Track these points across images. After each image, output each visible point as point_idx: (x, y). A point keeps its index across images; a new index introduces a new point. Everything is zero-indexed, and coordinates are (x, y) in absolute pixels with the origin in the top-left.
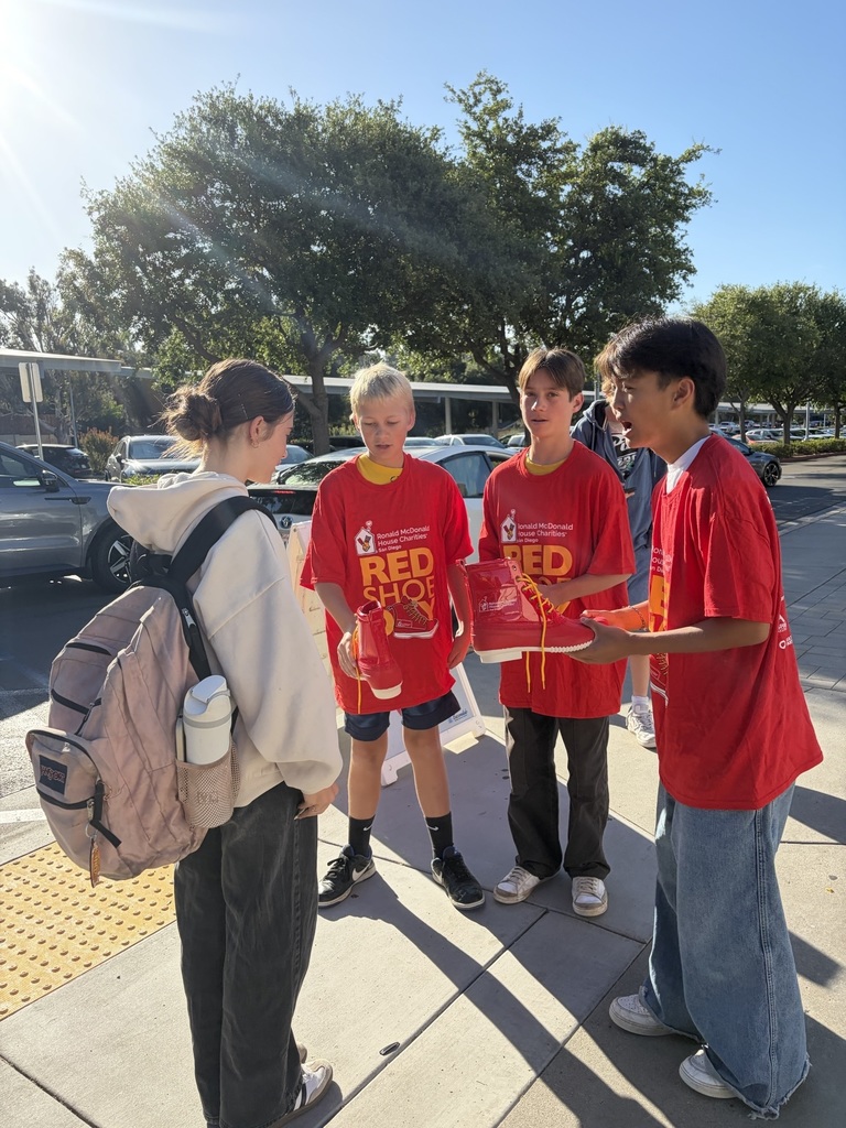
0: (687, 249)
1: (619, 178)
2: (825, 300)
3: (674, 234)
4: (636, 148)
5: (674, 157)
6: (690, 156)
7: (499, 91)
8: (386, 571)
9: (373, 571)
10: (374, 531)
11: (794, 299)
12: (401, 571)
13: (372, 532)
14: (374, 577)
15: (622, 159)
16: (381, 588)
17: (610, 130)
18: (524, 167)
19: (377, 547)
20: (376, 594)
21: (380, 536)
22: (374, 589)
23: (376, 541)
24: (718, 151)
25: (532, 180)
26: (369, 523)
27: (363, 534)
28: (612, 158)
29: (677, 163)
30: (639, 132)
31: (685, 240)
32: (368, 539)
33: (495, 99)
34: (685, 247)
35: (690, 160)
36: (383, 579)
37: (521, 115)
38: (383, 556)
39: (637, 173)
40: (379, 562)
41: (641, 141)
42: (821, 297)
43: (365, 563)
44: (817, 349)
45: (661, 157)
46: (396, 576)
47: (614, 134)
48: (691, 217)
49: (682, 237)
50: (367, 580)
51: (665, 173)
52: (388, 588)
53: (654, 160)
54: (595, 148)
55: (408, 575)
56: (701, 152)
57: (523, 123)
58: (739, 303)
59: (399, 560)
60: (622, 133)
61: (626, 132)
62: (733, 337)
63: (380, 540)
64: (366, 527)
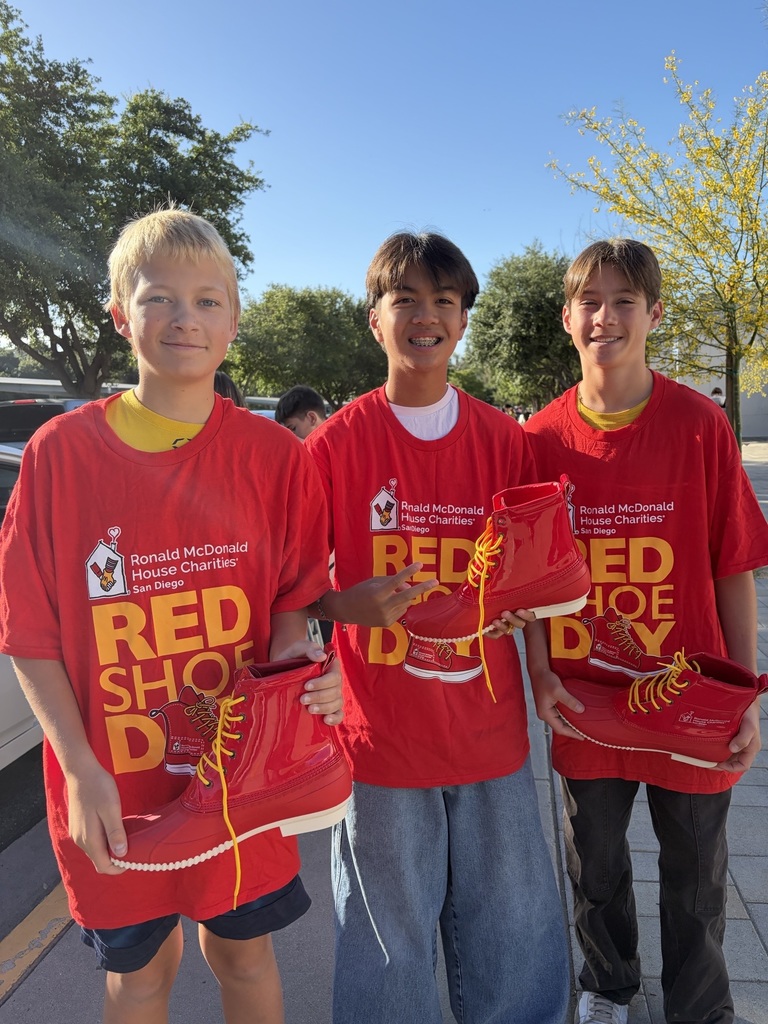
0: (243, 234)
1: (166, 149)
2: (359, 305)
3: (229, 218)
4: (182, 119)
5: (224, 135)
6: (241, 134)
7: (10, 17)
8: (148, 633)
9: (121, 634)
10: (125, 547)
11: (333, 302)
12: (181, 634)
13: (120, 550)
14: (123, 647)
15: (167, 127)
16: (137, 670)
17: (150, 94)
18: (52, 114)
19: (129, 583)
20: (127, 682)
21: (136, 560)
22: (122, 672)
23: (128, 569)
24: (268, 132)
25: (62, 131)
26: (115, 532)
27: (102, 555)
28: (155, 126)
29: (226, 142)
30: (182, 100)
31: (241, 224)
32: (111, 565)
33: (6, 27)
34: (241, 232)
35: (239, 140)
36: (140, 650)
37: (40, 48)
38: (143, 602)
39: (185, 147)
40: (135, 615)
41: (186, 112)
42: (355, 303)
43: (102, 617)
44: (358, 347)
45: (209, 134)
46: (167, 644)
47: (155, 98)
48: (243, 200)
49: (238, 221)
50: (107, 654)
51: (213, 150)
52: (152, 669)
53: (202, 133)
54: (134, 109)
55: (194, 643)
56: (250, 131)
57: (44, 58)
58: (289, 301)
59: (179, 611)
60: (164, 99)
61: (169, 98)
62: (290, 330)
63: (136, 568)
64: (108, 540)
